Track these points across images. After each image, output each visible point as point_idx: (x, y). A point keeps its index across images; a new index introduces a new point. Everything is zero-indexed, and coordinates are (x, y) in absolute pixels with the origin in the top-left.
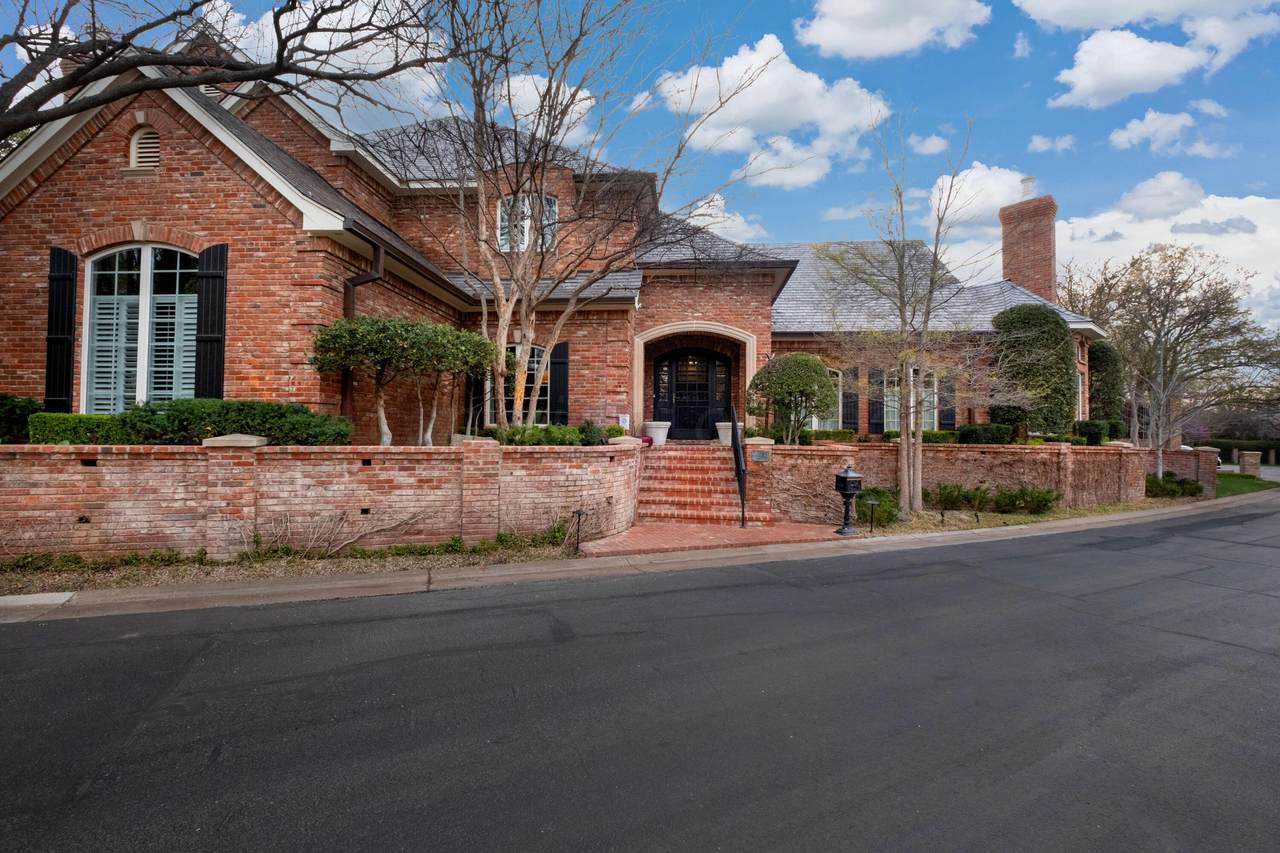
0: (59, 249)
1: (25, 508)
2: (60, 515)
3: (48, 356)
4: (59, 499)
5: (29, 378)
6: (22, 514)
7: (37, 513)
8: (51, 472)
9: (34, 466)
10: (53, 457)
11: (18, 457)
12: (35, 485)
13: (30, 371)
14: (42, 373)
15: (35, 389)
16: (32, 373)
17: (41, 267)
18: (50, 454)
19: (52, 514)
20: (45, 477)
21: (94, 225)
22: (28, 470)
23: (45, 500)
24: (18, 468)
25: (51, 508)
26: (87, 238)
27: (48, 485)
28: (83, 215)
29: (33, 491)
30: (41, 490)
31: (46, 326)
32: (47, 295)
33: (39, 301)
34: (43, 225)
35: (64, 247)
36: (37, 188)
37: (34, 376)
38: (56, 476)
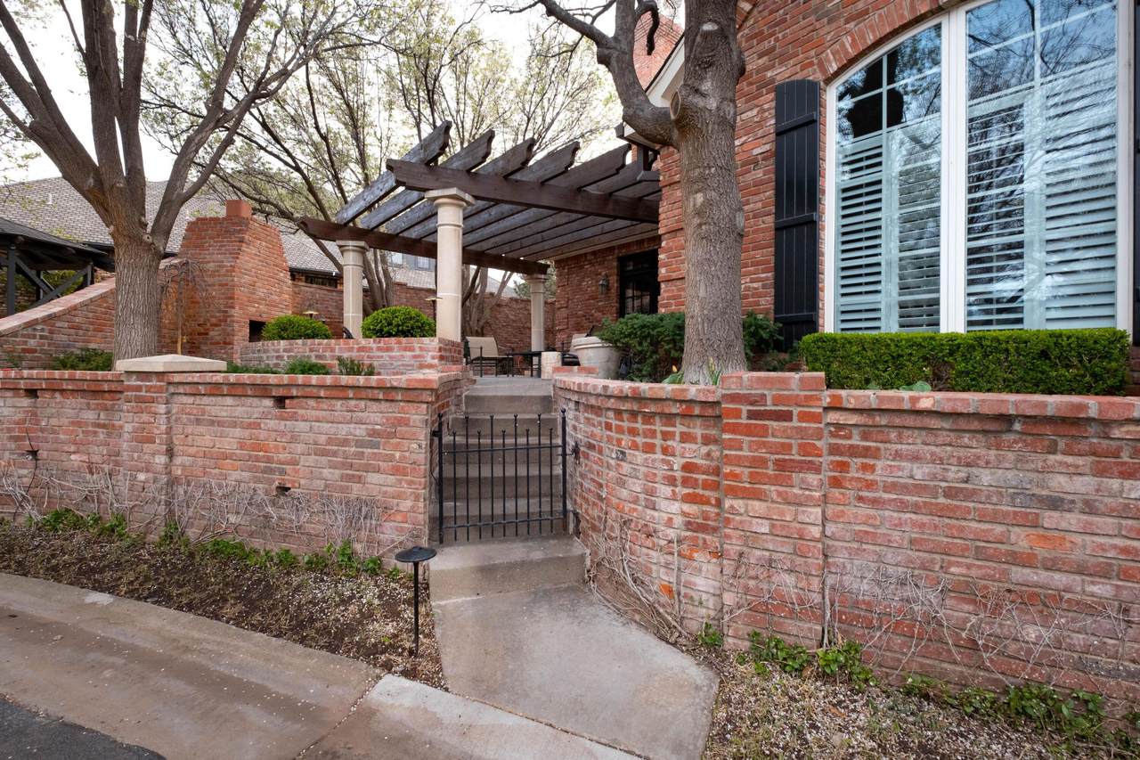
0: (793, 82)
1: (1027, 561)
2: (1125, 594)
3: (777, 254)
4: (1125, 550)
5: (747, 289)
6: (1019, 574)
7: (1060, 579)
8: (1101, 472)
9: (1054, 452)
10: (1116, 433)
11: (1017, 426)
12: (1055, 503)
13: (748, 280)
14: (767, 279)
15: (757, 304)
16: (752, 281)
17: (760, 124)
18: (1106, 423)
19: (1102, 589)
20: (1084, 485)
21: (847, 22)
22: (1038, 461)
23: (1083, 548)
24: (1011, 456)
25: (1103, 572)
26: (837, 46)
27: (1090, 508)
28: (826, 14)
29: (1050, 518)
30: (1072, 520)
31: (773, 209)
32: (772, 161)
33: (759, 174)
34: (761, 61)
35: (798, 77)
36: (751, 10)
37: (755, 285)
38: (1115, 484)
